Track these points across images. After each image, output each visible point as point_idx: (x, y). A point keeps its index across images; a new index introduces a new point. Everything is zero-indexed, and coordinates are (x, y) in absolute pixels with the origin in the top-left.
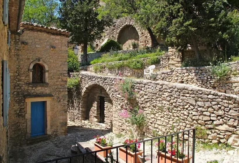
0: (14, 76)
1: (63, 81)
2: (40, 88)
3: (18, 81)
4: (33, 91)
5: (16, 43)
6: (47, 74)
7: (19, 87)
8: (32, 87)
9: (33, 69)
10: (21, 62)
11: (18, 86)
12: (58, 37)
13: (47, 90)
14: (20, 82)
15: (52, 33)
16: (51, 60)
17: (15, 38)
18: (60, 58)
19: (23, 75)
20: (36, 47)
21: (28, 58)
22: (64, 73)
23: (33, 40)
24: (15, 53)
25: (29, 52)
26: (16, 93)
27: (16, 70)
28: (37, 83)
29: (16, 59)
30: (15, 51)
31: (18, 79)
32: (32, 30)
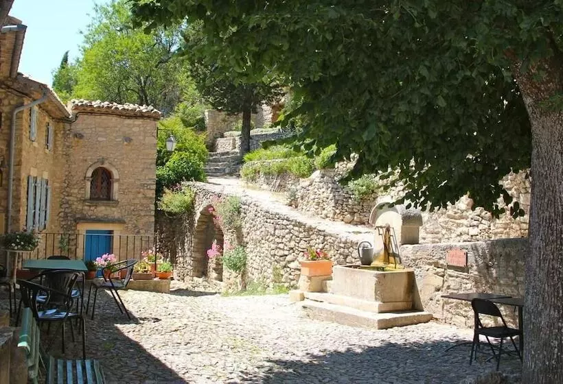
0: (61, 188)
1: (145, 197)
2: (103, 208)
3: (68, 196)
4: (90, 213)
5: (65, 136)
6: (116, 186)
7: (67, 206)
8: (90, 206)
9: (92, 177)
10: (73, 166)
11: (67, 203)
12: (139, 122)
13: (115, 213)
14: (70, 198)
15: (126, 116)
16: (124, 162)
17: (64, 128)
18: (141, 157)
19: (75, 187)
20: (98, 141)
21: (85, 158)
22: (148, 185)
23: (94, 129)
24: (64, 151)
25: (86, 149)
26: (62, 213)
27: (64, 178)
28: (99, 199)
29: (64, 161)
30: (64, 149)
31: (67, 192)
32: (91, 113)
